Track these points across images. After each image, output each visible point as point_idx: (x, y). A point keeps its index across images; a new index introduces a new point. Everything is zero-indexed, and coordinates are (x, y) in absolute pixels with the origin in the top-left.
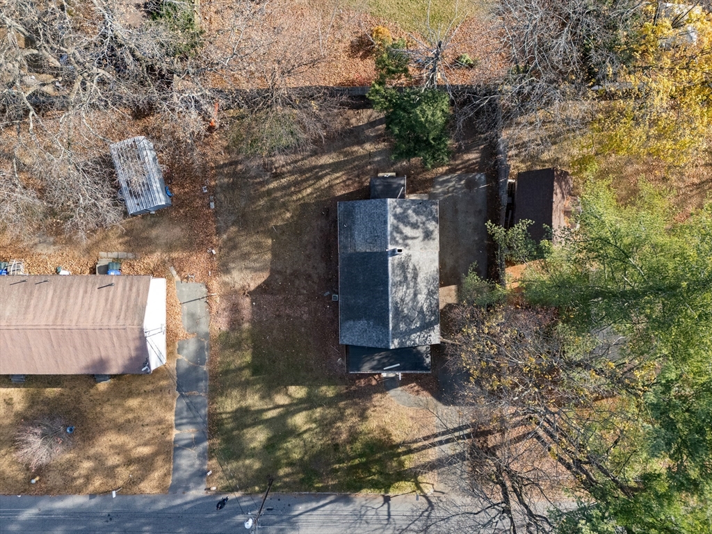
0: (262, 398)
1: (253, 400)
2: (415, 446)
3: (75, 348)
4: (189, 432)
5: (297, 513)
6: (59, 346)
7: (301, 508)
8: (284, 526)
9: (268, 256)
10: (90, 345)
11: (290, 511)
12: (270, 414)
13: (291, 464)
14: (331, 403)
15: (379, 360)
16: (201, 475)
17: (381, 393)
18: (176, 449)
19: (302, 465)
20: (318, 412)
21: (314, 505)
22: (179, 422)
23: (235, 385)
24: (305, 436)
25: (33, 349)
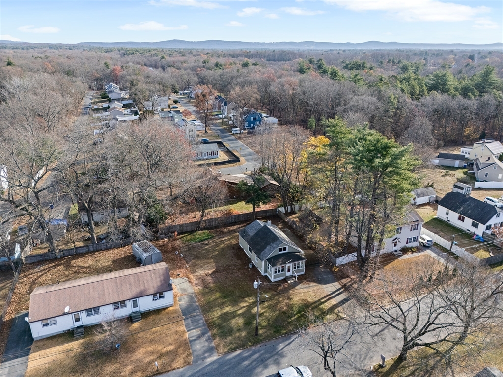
0: (233, 306)
1: (228, 309)
2: (323, 301)
3: (130, 284)
4: (196, 332)
5: (281, 348)
6: (121, 285)
7: (281, 346)
8: (276, 357)
9: (213, 264)
10: (139, 281)
11: (276, 349)
12: (240, 311)
13: (264, 327)
14: (270, 299)
15: (282, 261)
16: (211, 350)
17: (292, 288)
18: (191, 341)
19: (270, 326)
20: (266, 304)
21: (288, 342)
22: (188, 329)
23: (216, 306)
24: (265, 314)
25: (105, 290)
